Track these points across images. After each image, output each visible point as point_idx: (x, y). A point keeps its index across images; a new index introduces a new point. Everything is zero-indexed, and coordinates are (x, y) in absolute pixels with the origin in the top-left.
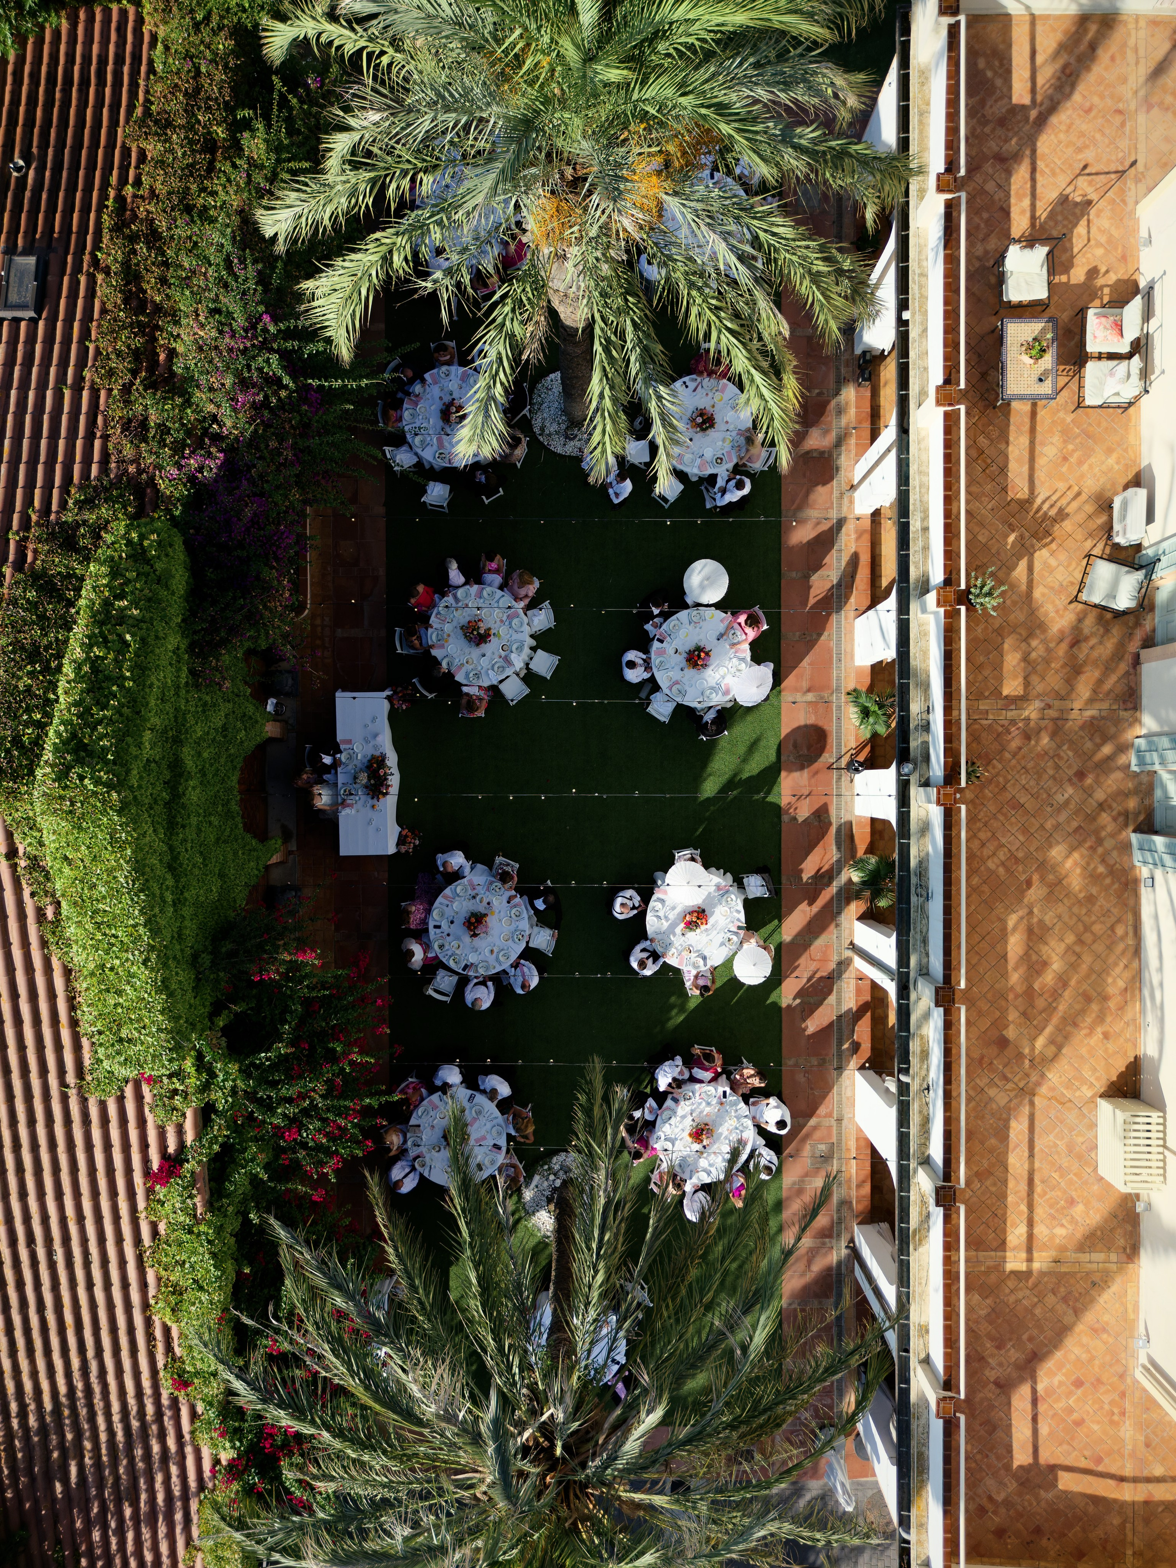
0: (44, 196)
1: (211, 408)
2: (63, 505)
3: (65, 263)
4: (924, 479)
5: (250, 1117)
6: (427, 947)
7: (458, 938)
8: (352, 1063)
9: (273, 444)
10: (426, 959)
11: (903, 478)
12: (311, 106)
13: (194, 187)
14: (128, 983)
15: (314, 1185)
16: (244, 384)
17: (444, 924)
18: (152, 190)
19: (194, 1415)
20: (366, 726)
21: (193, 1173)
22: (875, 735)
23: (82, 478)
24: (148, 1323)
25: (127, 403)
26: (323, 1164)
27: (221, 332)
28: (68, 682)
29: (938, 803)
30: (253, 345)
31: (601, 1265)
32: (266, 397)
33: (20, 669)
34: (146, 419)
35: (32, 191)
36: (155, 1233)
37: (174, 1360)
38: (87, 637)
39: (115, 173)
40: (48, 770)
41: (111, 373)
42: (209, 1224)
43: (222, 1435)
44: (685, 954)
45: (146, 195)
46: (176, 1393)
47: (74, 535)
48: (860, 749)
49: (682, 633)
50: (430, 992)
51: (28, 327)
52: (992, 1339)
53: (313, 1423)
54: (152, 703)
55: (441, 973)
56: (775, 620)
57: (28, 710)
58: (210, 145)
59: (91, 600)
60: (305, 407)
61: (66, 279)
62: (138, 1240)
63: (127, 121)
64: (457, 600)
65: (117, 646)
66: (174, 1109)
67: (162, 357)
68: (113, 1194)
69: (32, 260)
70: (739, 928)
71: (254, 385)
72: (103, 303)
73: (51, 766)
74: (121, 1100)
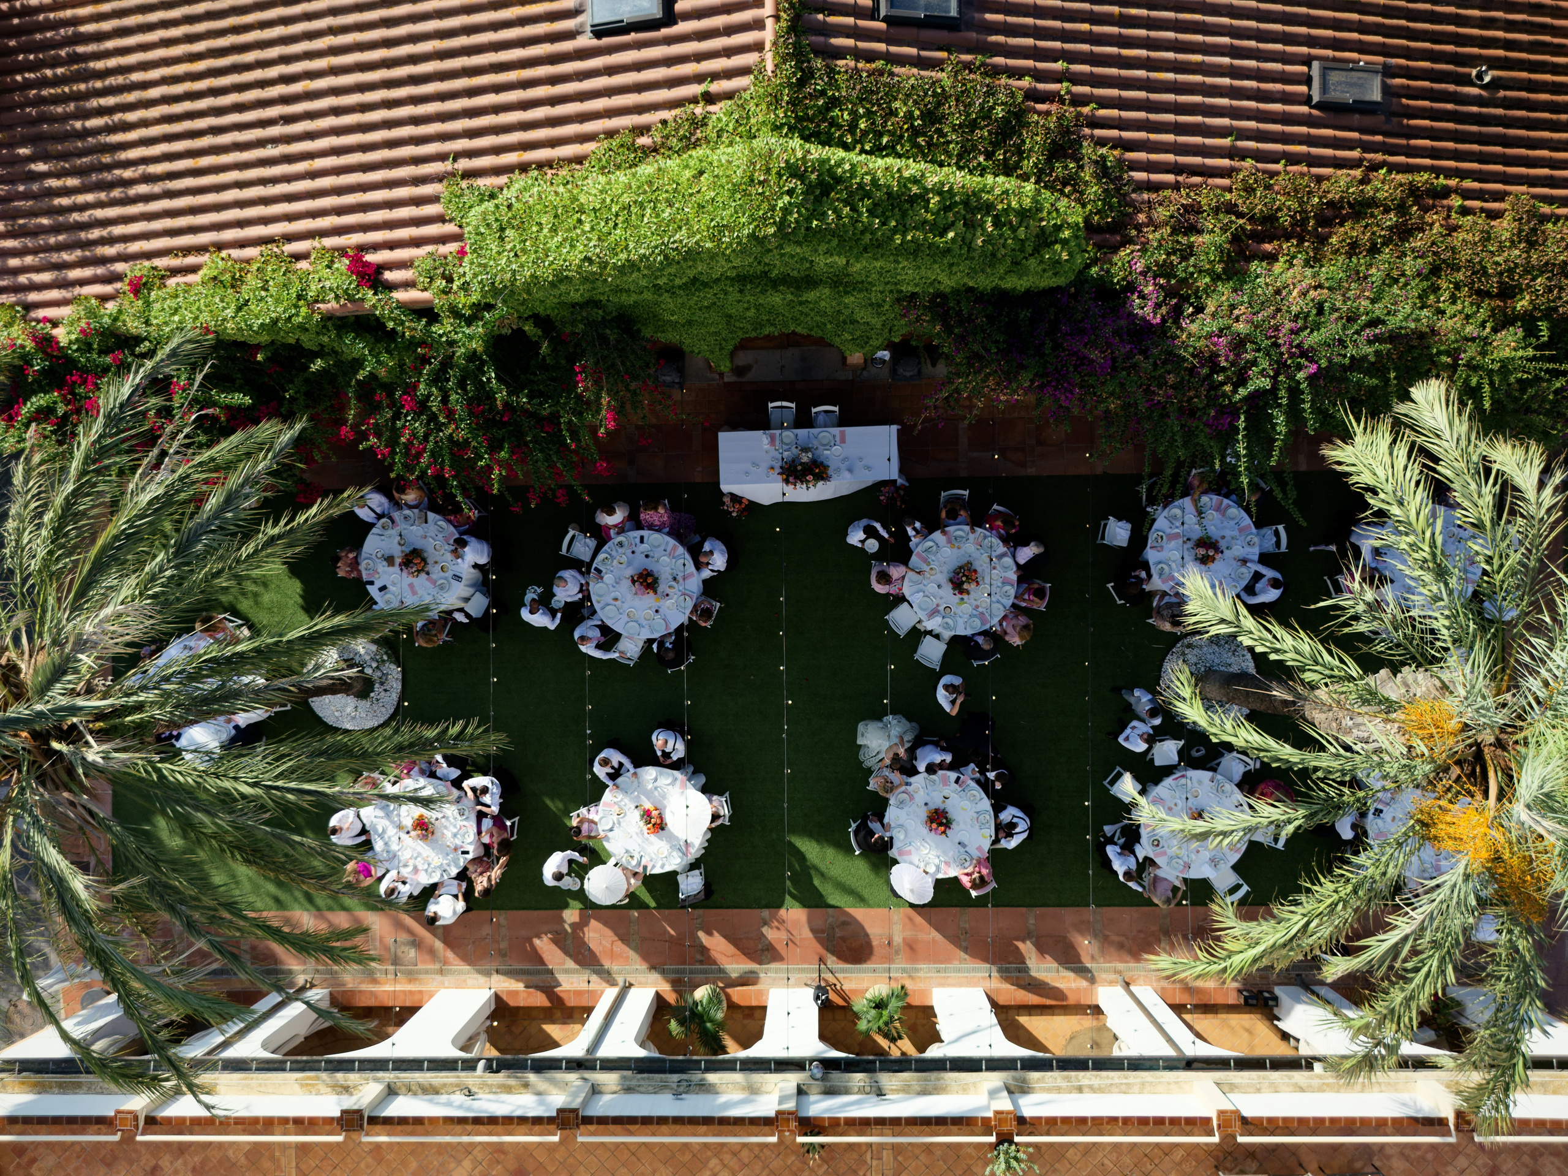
0: (1450, 106)
1: (1211, 308)
2: (1101, 142)
3: (1374, 133)
4: (1136, 1089)
5: (425, 360)
6: (621, 529)
7: (629, 563)
8: (489, 469)
9: (1171, 379)
10: (608, 528)
11: (1138, 1064)
13: (1460, 276)
14: (565, 240)
15: (355, 426)
16: (1239, 343)
17: (644, 547)
18: (1455, 228)
19: (104, 299)
20: (861, 459)
21: (363, 300)
22: (857, 1016)
23: (1131, 161)
24: (201, 249)
25: (1216, 210)
26: (378, 436)
27: (1297, 317)
28: (899, 170)
29: (778, 1113)
30: (1282, 354)
31: (259, 791)
32: (1224, 369)
33: (916, 102)
34: (1200, 232)
35: (1456, 93)
36: (298, 257)
37: (163, 277)
38: (951, 189)
39: (1476, 185)
40: (799, 155)
41: (1249, 190)
42: (308, 317)
43: (83, 331)
44: (616, 809)
45: (1451, 221)
46: (127, 281)
47: (1066, 156)
48: (841, 994)
49: (966, 804)
50: (571, 533)
51: (1301, 95)
52: (203, 1163)
53: (83, 473)
54: (878, 264)
55: (592, 543)
56: (981, 902)
57: (869, 114)
58: (1508, 292)
59: (993, 189)
60: (1213, 413)
61: (1355, 135)
62: (289, 238)
63: (1534, 197)
64: (1000, 557)
65: (941, 223)
66: (432, 279)
67: (1268, 247)
68: (340, 211)
69: (1376, 96)
70: (645, 868)
71: (1238, 355)
72: (1328, 178)
73: (804, 157)
74: (441, 219)
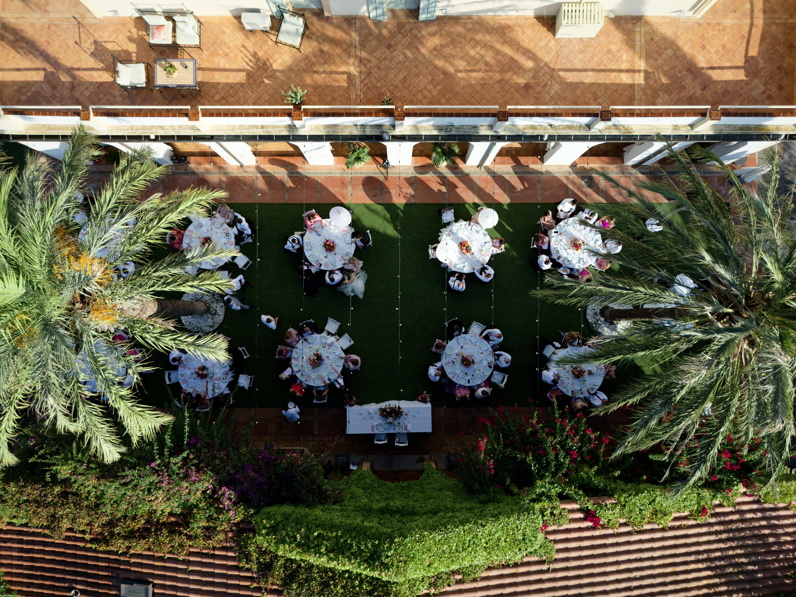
0: (90, 580)
1: (199, 494)
2: (248, 570)
3: (124, 569)
4: (237, 128)
5: (565, 475)
6: (479, 386)
7: (475, 370)
8: (538, 423)
9: (217, 462)
10: (485, 386)
11: (236, 138)
12: (45, 443)
13: (86, 503)
14: (494, 535)
15: (601, 443)
16: (186, 477)
17: (468, 378)
18: (88, 525)
19: (720, 505)
20: (364, 418)
21: (594, 504)
22: (370, 154)
23: (235, 561)
24: (672, 528)
25: (196, 537)
26: (590, 439)
27: (160, 488)
28: (339, 564)
29: (403, 120)
30: (167, 472)
32: (193, 465)
33: (333, 592)
34: (204, 528)
35: (87, 586)
36: (625, 524)
37: (691, 515)
38: (315, 555)
39: (78, 544)
40: (383, 574)
41: (181, 545)
42: (620, 496)
43: (730, 491)
44: (483, 253)
45: (90, 528)
46: (709, 514)
47: (264, 564)
48: (377, 162)
49: (317, 254)
50: (503, 385)
51: (157, 588)
54: (349, 521)
55: (493, 380)
57: (354, 587)
58: (64, 495)
59: (297, 554)
60: (199, 445)
61: (133, 569)
62: (629, 533)
63: (52, 538)
64: (299, 371)
65: (320, 539)
66: (560, 514)
67: (173, 519)
68: (604, 546)
69: (123, 586)
70: (469, 225)
71: (187, 471)
72: (145, 550)
73: (381, 572)
74: (556, 542)
